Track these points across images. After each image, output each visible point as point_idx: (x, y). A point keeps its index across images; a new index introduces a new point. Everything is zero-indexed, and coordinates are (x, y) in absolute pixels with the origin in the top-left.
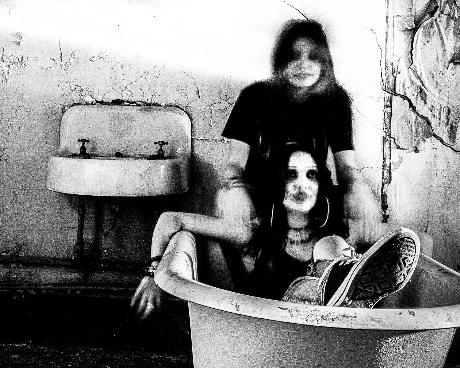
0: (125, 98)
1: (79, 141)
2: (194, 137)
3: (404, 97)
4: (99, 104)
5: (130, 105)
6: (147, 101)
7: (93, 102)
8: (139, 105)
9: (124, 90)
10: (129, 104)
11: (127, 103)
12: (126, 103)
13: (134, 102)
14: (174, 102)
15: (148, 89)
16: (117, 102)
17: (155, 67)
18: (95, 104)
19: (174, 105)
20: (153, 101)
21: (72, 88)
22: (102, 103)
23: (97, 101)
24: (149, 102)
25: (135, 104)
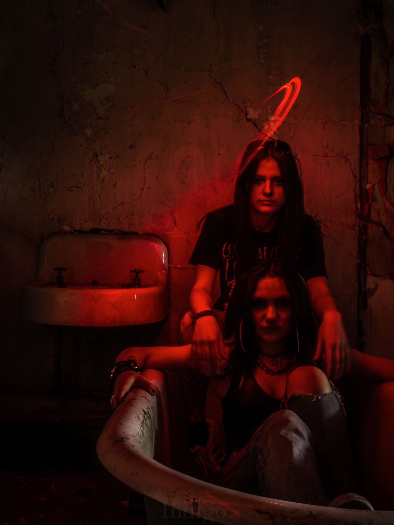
0: (103, 226)
1: (55, 269)
2: (171, 265)
3: (379, 224)
4: (77, 233)
5: (108, 234)
6: (124, 230)
7: (71, 231)
8: (117, 234)
9: (102, 219)
10: (106, 232)
11: (105, 232)
12: (103, 232)
13: (112, 231)
14: (151, 231)
15: (125, 218)
16: (95, 231)
17: (132, 197)
18: (73, 233)
19: (151, 234)
20: (130, 230)
21: (51, 217)
22: (80, 232)
23: (75, 230)
24: (126, 230)
25: (112, 233)
